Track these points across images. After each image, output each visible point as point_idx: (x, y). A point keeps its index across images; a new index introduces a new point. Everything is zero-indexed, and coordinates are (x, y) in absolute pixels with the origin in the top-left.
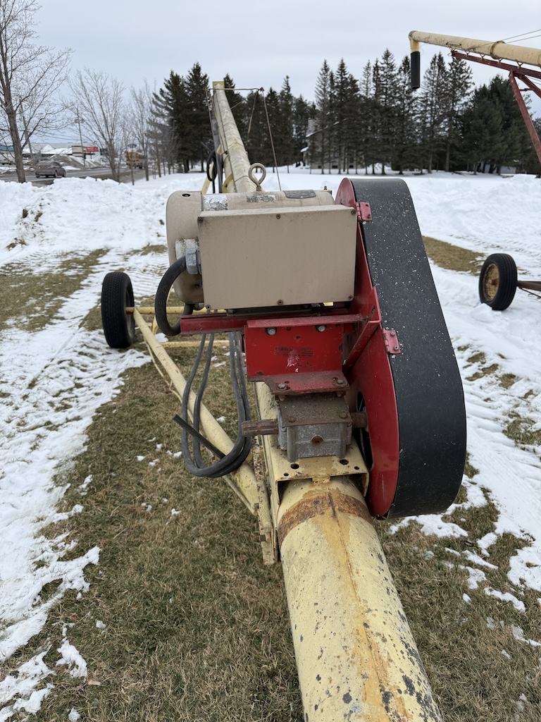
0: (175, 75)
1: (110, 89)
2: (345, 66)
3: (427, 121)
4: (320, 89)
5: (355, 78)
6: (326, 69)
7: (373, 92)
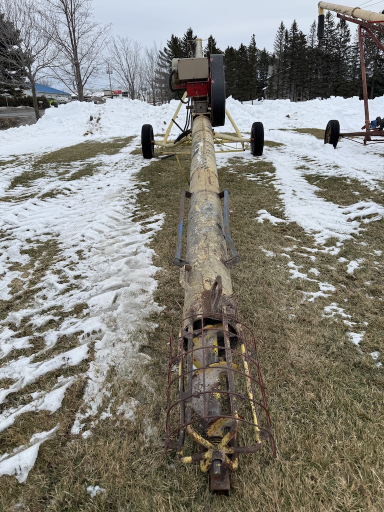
0: (174, 37)
1: (132, 48)
2: (297, 25)
3: (357, 63)
4: (278, 43)
5: (304, 34)
6: (282, 28)
7: (317, 43)
